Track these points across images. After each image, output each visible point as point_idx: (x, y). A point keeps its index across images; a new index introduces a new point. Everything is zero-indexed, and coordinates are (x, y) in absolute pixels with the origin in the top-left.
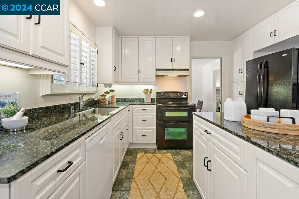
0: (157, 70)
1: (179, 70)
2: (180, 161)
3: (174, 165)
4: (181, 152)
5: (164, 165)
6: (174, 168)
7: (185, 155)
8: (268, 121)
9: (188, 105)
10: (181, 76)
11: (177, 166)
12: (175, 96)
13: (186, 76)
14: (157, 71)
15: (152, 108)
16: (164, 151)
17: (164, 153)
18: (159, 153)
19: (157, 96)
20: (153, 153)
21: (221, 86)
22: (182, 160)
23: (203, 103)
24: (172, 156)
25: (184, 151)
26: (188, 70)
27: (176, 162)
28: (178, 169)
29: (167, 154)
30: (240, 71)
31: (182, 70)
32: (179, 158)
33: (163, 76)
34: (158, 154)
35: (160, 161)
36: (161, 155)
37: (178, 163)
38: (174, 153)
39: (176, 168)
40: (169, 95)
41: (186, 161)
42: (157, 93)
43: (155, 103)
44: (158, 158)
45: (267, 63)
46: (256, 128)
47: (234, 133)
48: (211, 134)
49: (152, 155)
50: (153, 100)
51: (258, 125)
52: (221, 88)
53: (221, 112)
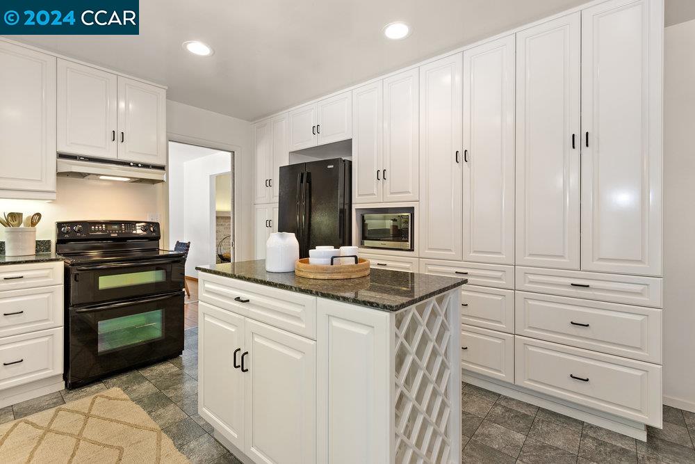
0: (61, 156)
1: (136, 165)
2: (150, 393)
3: (138, 408)
4: (146, 373)
5: (105, 419)
6: (139, 415)
7: (161, 375)
8: (332, 264)
9: (161, 253)
10: (141, 180)
11: (144, 407)
12: (122, 233)
13: (153, 182)
14: (60, 160)
15: (48, 271)
16: (95, 387)
17: (93, 393)
18: (77, 399)
19: (60, 233)
20: (55, 404)
21: (234, 211)
22: (155, 390)
23: (189, 247)
24: (125, 390)
25: (155, 367)
26: (162, 168)
27: (139, 401)
28: (149, 413)
29: (106, 393)
30: (269, 183)
31: (146, 166)
32: (146, 388)
33: (82, 175)
34: (76, 402)
35: (87, 416)
36: (88, 400)
37: (146, 400)
38: (129, 382)
39: (145, 413)
40: (102, 231)
41: (167, 388)
42: (60, 225)
43: (49, 255)
44: (77, 412)
45: (309, 174)
46: (319, 276)
47: (296, 288)
48: (248, 301)
49: (52, 411)
50: (42, 246)
51: (320, 271)
52: (234, 214)
53: (234, 263)
